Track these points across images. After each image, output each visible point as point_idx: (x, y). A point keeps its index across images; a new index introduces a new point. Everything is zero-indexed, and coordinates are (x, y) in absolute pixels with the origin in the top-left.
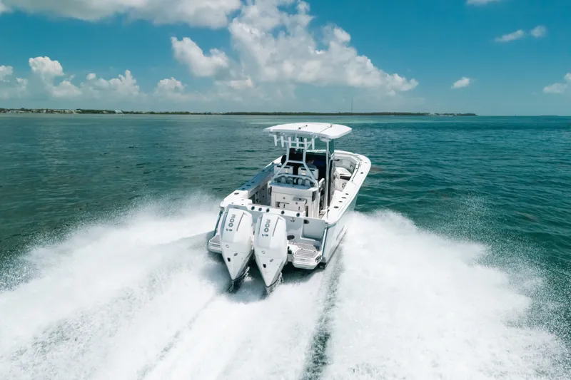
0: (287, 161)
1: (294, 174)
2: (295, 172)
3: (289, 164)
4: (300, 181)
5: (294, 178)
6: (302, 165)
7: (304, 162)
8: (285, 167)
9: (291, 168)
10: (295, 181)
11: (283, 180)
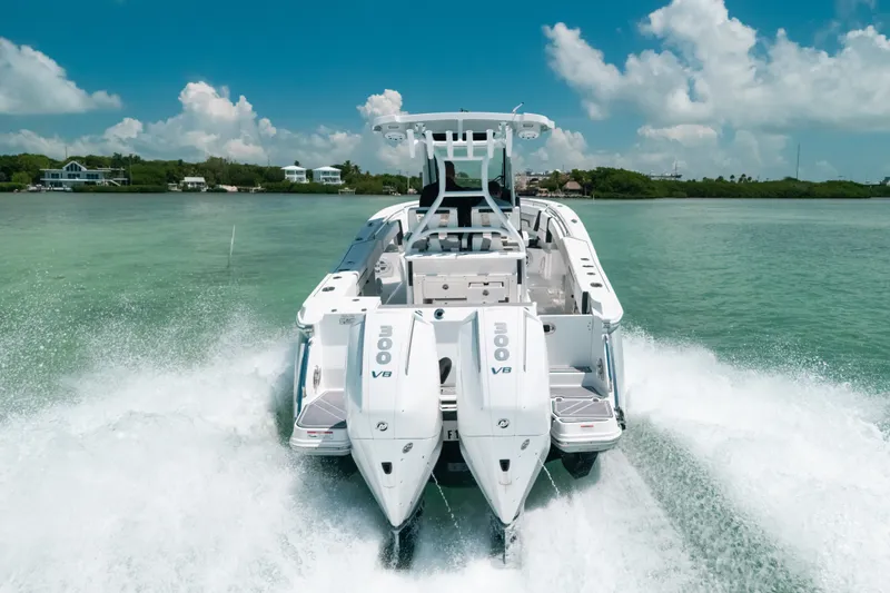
0: (443, 194)
1: (460, 225)
2: (464, 220)
3: (447, 202)
4: (477, 242)
5: (460, 236)
6: (479, 201)
7: (485, 193)
8: (437, 212)
9: (454, 212)
10: (464, 243)
11: (434, 243)
